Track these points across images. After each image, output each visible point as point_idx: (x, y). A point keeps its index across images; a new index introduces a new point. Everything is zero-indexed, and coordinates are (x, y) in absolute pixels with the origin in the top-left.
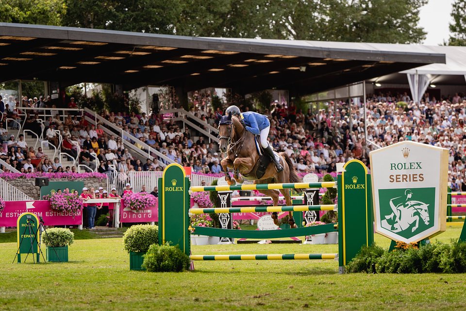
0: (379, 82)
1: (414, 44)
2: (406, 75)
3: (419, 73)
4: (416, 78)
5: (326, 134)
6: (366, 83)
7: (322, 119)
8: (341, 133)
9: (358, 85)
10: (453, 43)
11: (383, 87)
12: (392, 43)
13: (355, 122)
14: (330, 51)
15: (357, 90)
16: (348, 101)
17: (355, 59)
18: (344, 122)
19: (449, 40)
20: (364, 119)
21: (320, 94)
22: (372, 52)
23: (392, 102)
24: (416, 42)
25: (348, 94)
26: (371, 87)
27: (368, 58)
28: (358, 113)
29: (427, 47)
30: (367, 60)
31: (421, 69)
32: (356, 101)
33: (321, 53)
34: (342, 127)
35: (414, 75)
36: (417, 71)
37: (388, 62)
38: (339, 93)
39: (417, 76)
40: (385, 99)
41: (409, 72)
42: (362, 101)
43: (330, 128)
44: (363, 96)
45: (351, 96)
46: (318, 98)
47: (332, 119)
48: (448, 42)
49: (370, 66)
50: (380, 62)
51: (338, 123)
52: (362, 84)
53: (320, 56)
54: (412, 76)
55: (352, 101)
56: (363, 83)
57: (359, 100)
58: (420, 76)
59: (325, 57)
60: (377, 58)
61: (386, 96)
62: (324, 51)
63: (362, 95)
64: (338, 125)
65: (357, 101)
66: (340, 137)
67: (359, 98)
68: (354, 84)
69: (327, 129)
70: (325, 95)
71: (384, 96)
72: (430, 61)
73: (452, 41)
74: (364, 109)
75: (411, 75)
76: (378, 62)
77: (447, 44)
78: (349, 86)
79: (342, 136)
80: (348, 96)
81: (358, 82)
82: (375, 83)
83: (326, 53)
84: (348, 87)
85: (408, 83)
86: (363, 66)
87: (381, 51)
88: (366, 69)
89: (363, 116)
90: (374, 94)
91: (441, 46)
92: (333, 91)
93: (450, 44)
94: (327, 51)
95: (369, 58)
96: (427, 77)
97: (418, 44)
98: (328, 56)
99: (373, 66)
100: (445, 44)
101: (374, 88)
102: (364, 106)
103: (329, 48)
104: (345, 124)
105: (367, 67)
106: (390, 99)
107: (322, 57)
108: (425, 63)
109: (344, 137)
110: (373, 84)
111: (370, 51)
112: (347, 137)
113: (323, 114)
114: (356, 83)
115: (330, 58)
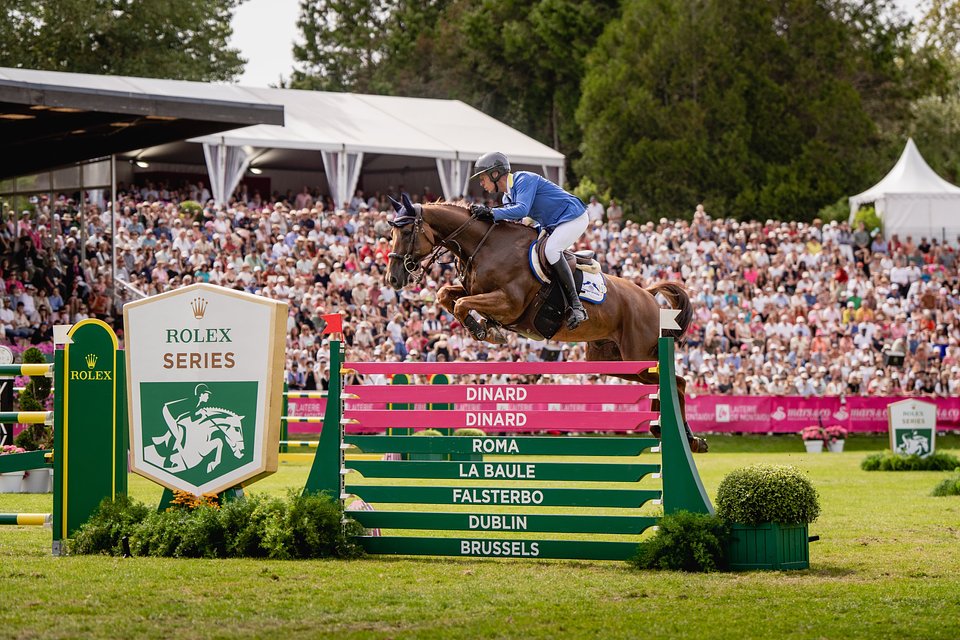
0: (144, 159)
1: (220, 83)
2: (200, 145)
3: (228, 143)
4: (222, 153)
5: (30, 263)
6: (117, 159)
7: (23, 231)
8: (63, 262)
9: (101, 163)
10: (299, 84)
11: (152, 170)
12: (174, 79)
13: (92, 240)
14: (43, 91)
15: (97, 173)
16: (77, 195)
17: (96, 110)
18: (70, 240)
19: (292, 77)
20: (112, 234)
21: (20, 180)
22: (131, 96)
23: (170, 201)
24: (223, 79)
25: (78, 181)
26: (127, 168)
27: (123, 109)
28: (96, 221)
29: (245, 89)
30: (120, 112)
31: (233, 136)
32: (96, 197)
33: (25, 95)
34: (66, 251)
35: (217, 147)
36: (223, 138)
37: (164, 118)
38: (61, 179)
39: (224, 148)
40: (156, 194)
41: (208, 140)
42: (107, 197)
43: (40, 250)
44: (111, 187)
45: (86, 185)
46: (15, 186)
47: (42, 231)
48: (289, 81)
49: (127, 125)
50: (149, 117)
51: (56, 241)
52: (108, 162)
53: (23, 99)
54: (214, 149)
55: (87, 196)
56: (111, 159)
57: (101, 196)
58: (228, 148)
59: (33, 102)
60: (142, 109)
61: (158, 188)
62: (32, 90)
63: (109, 184)
64: (57, 244)
65: (98, 197)
66: (60, 270)
67: (102, 191)
68: (91, 160)
69: (33, 254)
70: (30, 181)
71: (154, 189)
72: (251, 119)
73: (298, 80)
74: (112, 215)
75: (210, 147)
76: (143, 118)
77: (287, 86)
78: (81, 165)
79: (63, 268)
80: (78, 186)
81: (101, 158)
82: (135, 160)
83: (35, 95)
84: (78, 168)
85: (204, 163)
86: (113, 125)
87: (151, 95)
88: (117, 131)
89: (110, 228)
90: (133, 184)
91: (275, 90)
92: (46, 175)
93: (294, 86)
94: (37, 91)
95: (124, 107)
96: (244, 152)
97: (227, 83)
98: (40, 100)
99: (132, 124)
100: (283, 86)
101: (133, 169)
102: (111, 207)
103: (41, 85)
104: (71, 243)
105: (120, 127)
106: (166, 194)
107: (26, 102)
108: (242, 122)
109: (67, 270)
110: (131, 161)
111: (128, 93)
112: (74, 271)
113: (26, 222)
114: (97, 159)
115: (44, 105)
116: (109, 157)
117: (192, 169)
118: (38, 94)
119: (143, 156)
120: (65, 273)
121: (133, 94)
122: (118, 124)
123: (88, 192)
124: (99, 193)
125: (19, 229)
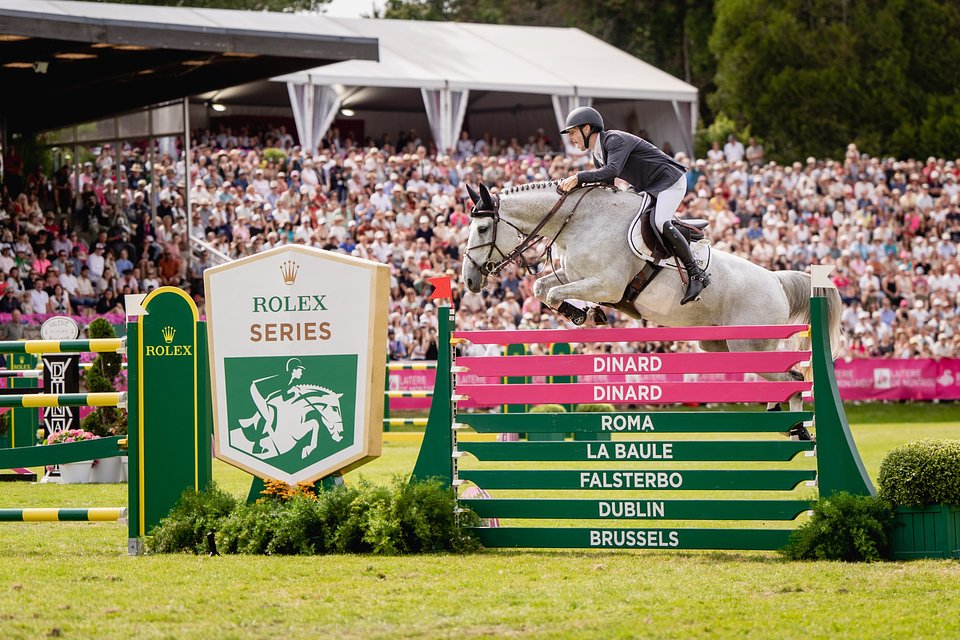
0: (221, 102)
1: (305, 13)
2: (284, 85)
3: (315, 81)
4: (309, 93)
5: (95, 223)
6: (190, 102)
7: (85, 186)
8: (131, 221)
9: (172, 108)
10: (395, 13)
11: (229, 113)
12: (253, 10)
13: (164, 194)
14: (105, 27)
15: (168, 118)
16: (144, 143)
17: (165, 47)
18: (138, 194)
19: (386, 5)
20: (186, 188)
21: (81, 128)
22: (205, 30)
23: (251, 148)
24: (308, 8)
25: (147, 128)
26: (202, 112)
27: (197, 46)
28: (170, 174)
29: (335, 20)
30: (193, 48)
31: (320, 74)
32: (167, 145)
33: (85, 31)
34: (135, 206)
35: (303, 86)
36: (310, 76)
37: (242, 55)
38: (125, 126)
39: (312, 89)
40: (235, 140)
41: (292, 79)
42: (180, 147)
43: (104, 207)
44: (184, 134)
45: (156, 132)
46: (75, 134)
47: (108, 186)
48: (383, 11)
49: (201, 63)
50: (226, 54)
51: (123, 196)
52: (180, 106)
53: (82, 36)
54: (300, 89)
55: (157, 144)
56: (183, 102)
57: (173, 144)
58: (317, 88)
59: (95, 40)
60: (218, 45)
61: (238, 133)
62: (93, 25)
63: (182, 130)
64: (124, 200)
65: (170, 145)
66: (128, 229)
67: (173, 139)
68: (161, 104)
69: (97, 212)
70: (89, 130)
71: (233, 135)
72: (341, 54)
73: (394, 8)
74: (186, 165)
75: (296, 86)
76: (219, 55)
77: (382, 15)
78: (150, 109)
79: (132, 228)
80: (147, 133)
81: (172, 102)
82: (210, 102)
83: (96, 31)
84: (147, 113)
85: (288, 104)
86: (185, 63)
87: (228, 30)
88: (191, 70)
89: (183, 181)
90: (208, 130)
91: (368, 20)
92: (111, 121)
93: (388, 16)
94: (99, 26)
95: (198, 44)
96: (333, 90)
97: (314, 14)
98: (102, 37)
99: (207, 62)
100: (376, 15)
101: (208, 114)
102: (185, 157)
103: (103, 20)
104: (139, 198)
105: (193, 66)
106: (245, 141)
107: (87, 40)
108: (331, 57)
109: (137, 230)
110: (206, 104)
111: (202, 27)
112: (144, 230)
113: (88, 174)
114: (167, 103)
115: (107, 43)
116: (181, 100)
117: (274, 111)
118: (100, 30)
119: (219, 98)
120: (134, 233)
121: (207, 28)
122: (191, 63)
123: (158, 140)
124: (170, 141)
125: (81, 184)
